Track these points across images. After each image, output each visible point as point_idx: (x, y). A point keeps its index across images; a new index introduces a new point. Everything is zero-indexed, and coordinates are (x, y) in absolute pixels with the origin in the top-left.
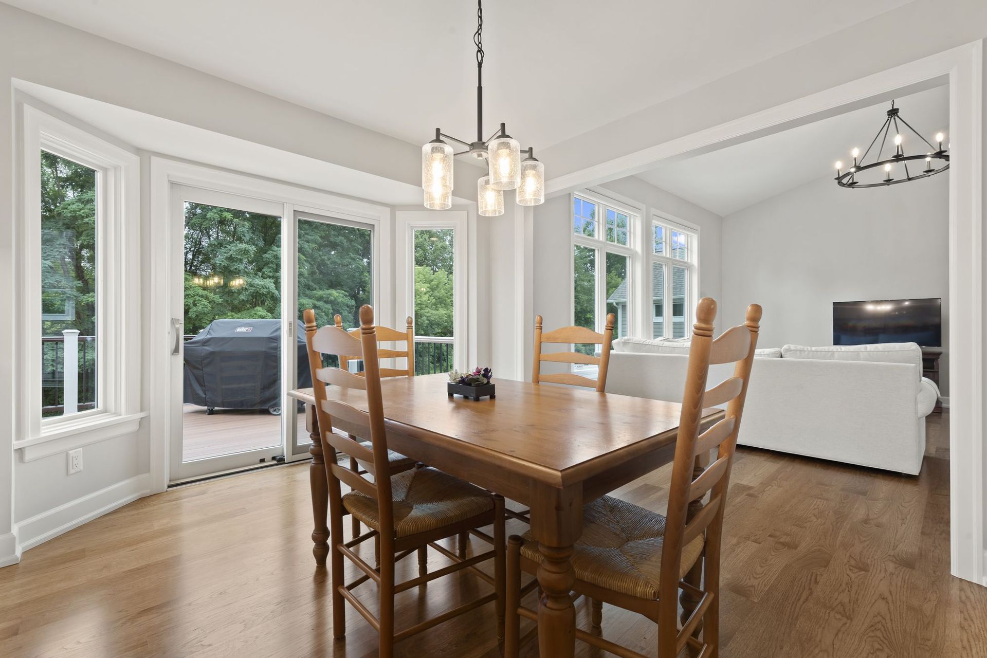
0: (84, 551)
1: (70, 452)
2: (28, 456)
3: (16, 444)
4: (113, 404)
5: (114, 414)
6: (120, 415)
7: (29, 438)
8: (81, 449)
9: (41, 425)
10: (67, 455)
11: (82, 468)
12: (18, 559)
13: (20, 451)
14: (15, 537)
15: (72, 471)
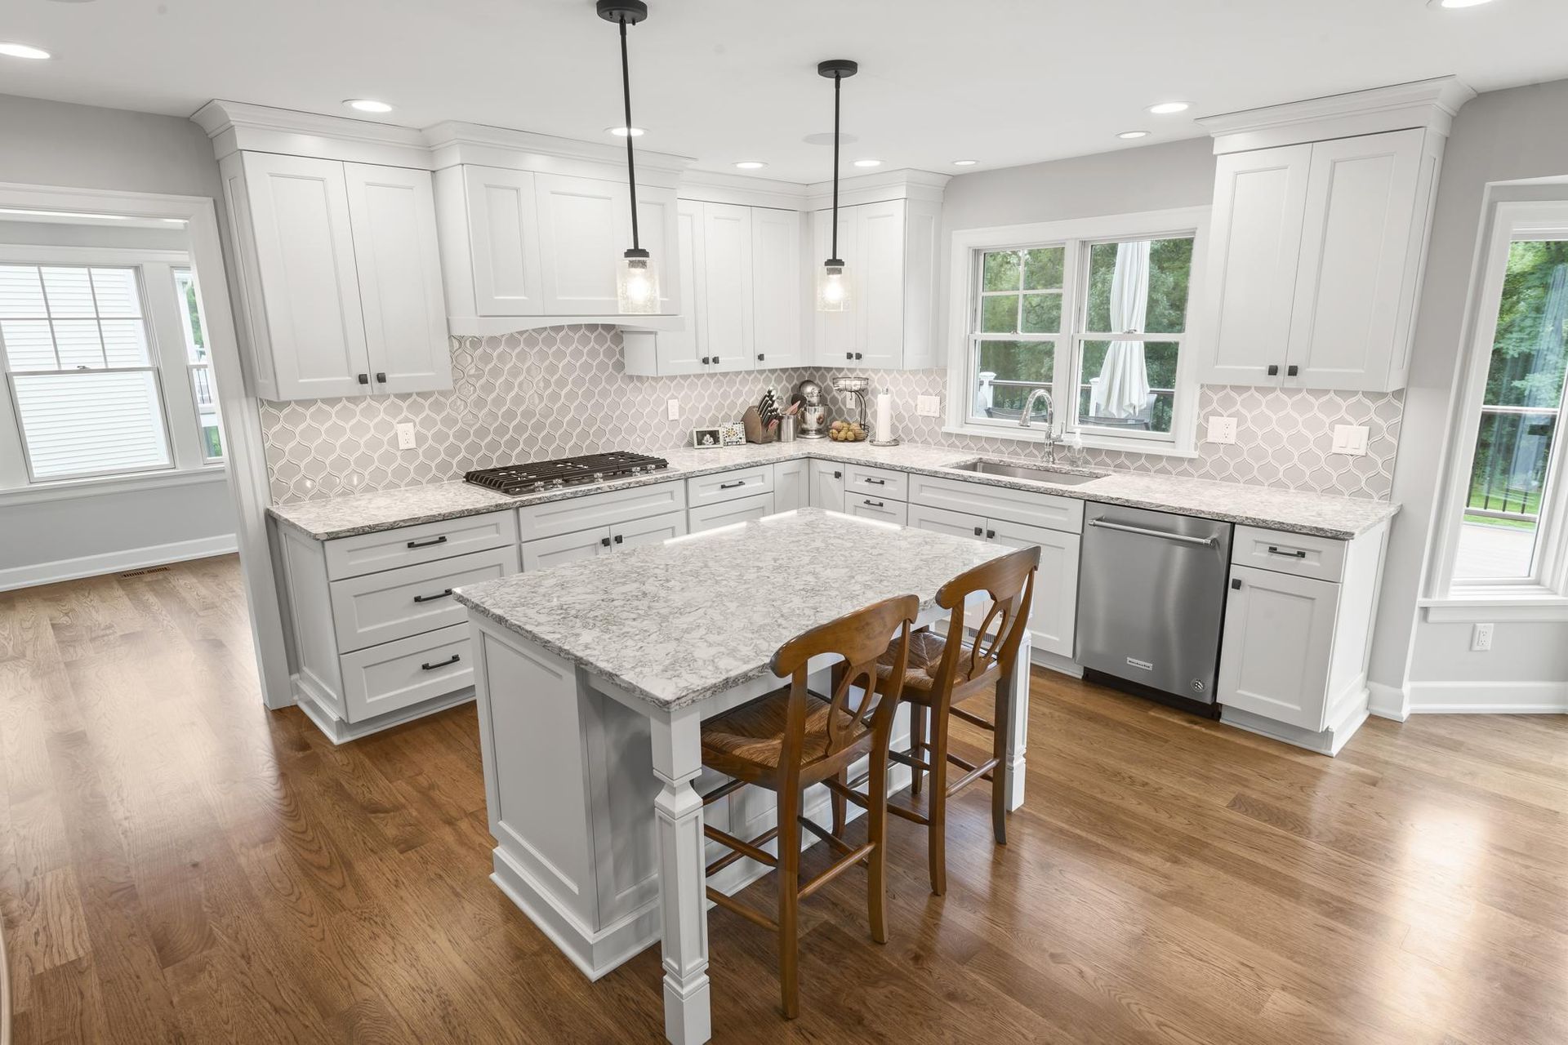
0: (1461, 744)
1: (1478, 625)
2: (1432, 617)
3: (1421, 601)
4: (1550, 576)
5: (1548, 589)
6: (1556, 594)
7: (1436, 598)
8: (1492, 625)
9: (1451, 583)
10: (1474, 628)
11: (1489, 648)
12: (1402, 718)
13: (1425, 610)
14: (1403, 696)
15: (1476, 648)
